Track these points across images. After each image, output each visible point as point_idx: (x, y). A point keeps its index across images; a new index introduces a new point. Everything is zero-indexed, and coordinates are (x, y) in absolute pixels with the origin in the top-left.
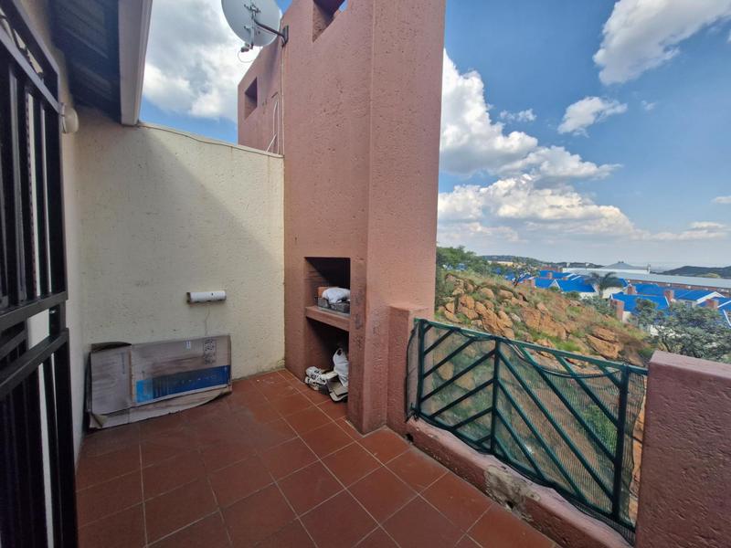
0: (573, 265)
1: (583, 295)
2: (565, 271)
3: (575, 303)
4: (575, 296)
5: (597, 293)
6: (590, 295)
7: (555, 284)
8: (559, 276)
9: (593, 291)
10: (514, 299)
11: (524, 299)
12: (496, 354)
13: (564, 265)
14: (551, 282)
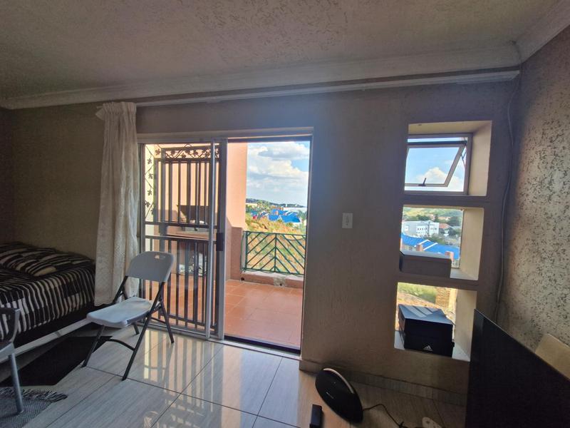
0: (289, 206)
1: (295, 224)
2: (285, 209)
3: (291, 228)
4: (291, 225)
5: (301, 223)
6: (298, 224)
7: (280, 218)
8: (282, 213)
9: (299, 221)
10: (260, 228)
11: (265, 228)
12: (276, 238)
13: (284, 205)
14: (278, 217)
